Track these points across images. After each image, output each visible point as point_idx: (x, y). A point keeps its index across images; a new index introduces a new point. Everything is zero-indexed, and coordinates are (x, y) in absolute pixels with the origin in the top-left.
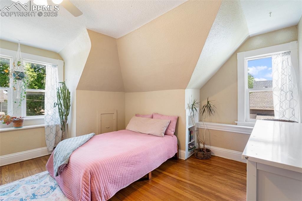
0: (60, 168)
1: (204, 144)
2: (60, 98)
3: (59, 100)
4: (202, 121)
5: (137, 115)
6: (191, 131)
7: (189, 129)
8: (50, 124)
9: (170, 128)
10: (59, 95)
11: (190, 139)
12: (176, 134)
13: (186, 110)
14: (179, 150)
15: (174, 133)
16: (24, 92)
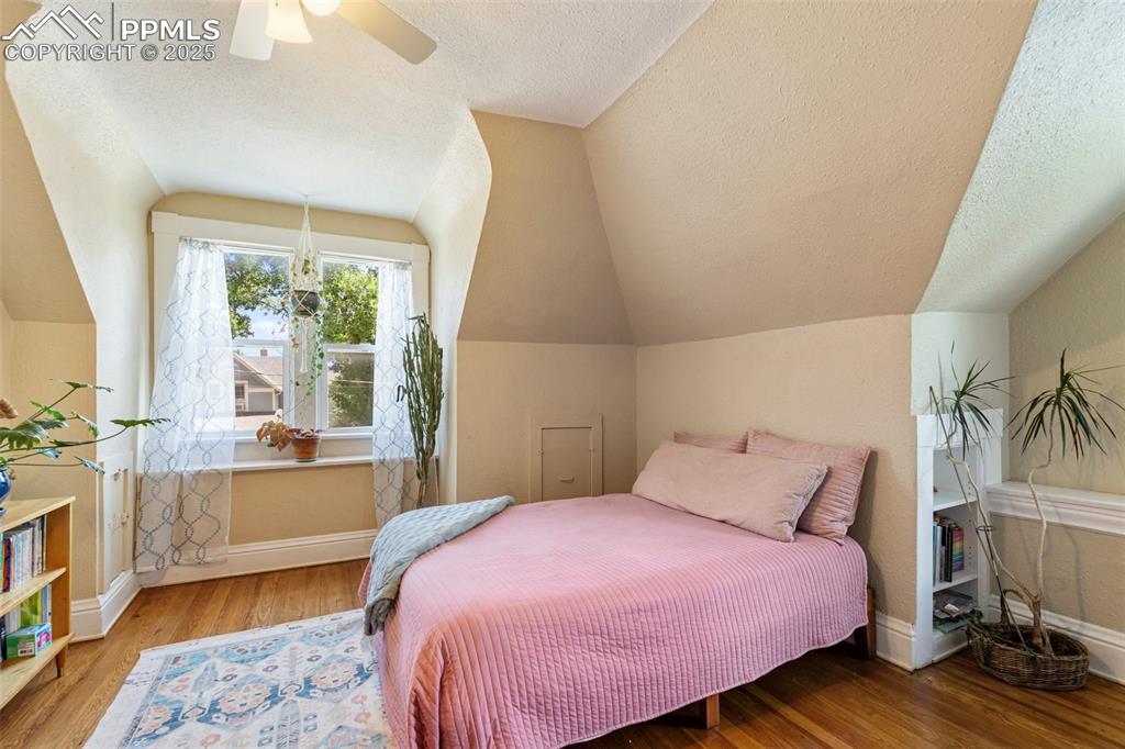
0: (375, 612)
1: (1036, 606)
2: (412, 369)
3: (411, 375)
4: (1026, 482)
5: (679, 438)
6: (949, 528)
7: (939, 517)
8: (388, 457)
9: (825, 500)
10: (410, 362)
11: (948, 564)
12: (859, 531)
13: (915, 418)
14: (878, 613)
15: (850, 528)
16: (318, 353)
